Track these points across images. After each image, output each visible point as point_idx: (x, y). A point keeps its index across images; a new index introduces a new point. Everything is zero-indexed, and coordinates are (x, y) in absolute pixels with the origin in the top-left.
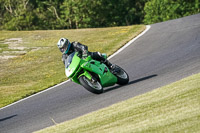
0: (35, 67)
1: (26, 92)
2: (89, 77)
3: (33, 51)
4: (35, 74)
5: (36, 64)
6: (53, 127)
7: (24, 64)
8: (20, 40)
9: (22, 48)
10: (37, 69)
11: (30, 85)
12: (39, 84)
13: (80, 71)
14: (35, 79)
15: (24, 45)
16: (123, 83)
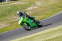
0: (44, 11)
1: (41, 18)
2: (26, 25)
3: (43, 6)
4: (44, 13)
5: (44, 10)
6: (50, 29)
7: (41, 9)
8: (39, 2)
9: (40, 5)
10: (45, 11)
11: (43, 16)
12: (45, 16)
13: (23, 22)
14: (44, 14)
15: (41, 4)
16: (40, 26)
